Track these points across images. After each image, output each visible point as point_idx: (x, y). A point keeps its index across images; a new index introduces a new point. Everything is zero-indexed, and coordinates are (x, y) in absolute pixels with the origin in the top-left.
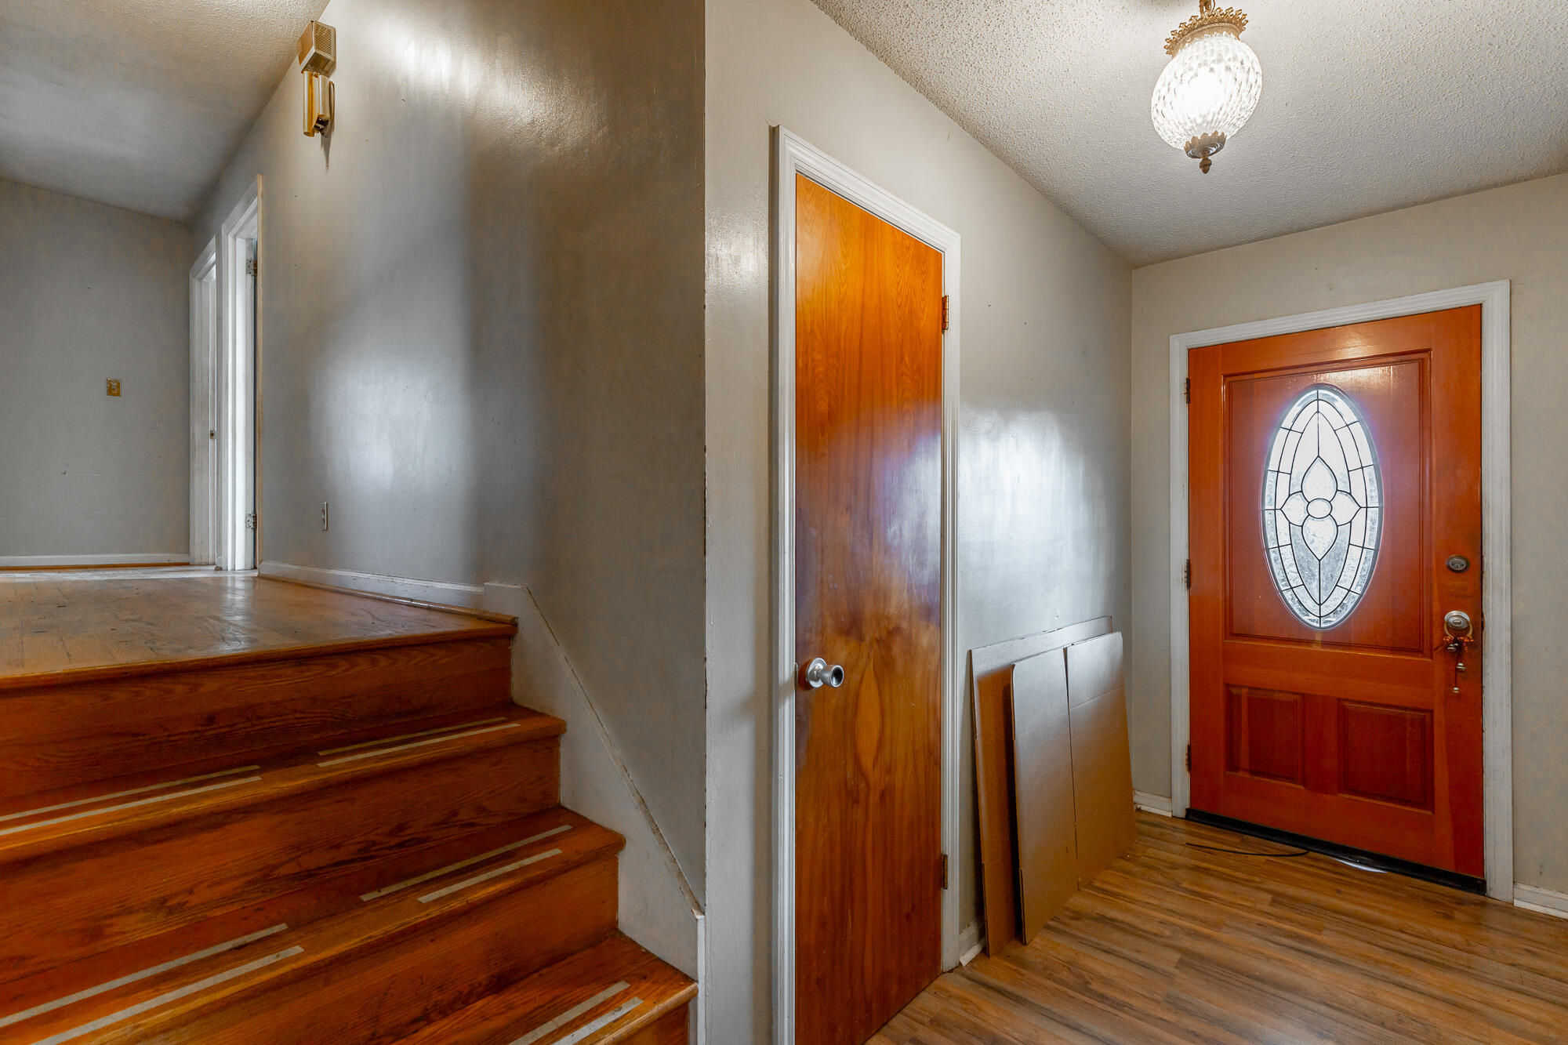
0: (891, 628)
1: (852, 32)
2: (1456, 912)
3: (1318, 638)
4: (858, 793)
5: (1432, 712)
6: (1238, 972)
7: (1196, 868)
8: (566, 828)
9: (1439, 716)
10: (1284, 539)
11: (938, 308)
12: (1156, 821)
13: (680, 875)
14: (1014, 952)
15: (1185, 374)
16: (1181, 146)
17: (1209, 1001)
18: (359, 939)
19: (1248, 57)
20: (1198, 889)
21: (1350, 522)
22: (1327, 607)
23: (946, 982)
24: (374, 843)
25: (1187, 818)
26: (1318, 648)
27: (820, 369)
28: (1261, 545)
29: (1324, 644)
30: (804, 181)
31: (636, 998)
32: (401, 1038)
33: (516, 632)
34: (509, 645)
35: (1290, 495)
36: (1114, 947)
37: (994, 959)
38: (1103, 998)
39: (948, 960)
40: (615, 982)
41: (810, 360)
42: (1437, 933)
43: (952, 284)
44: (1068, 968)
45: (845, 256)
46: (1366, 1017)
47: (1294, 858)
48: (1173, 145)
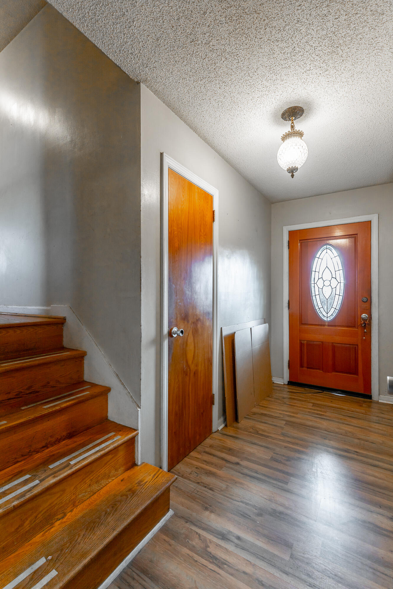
0: (197, 319)
1: (185, 122)
2: (363, 405)
3: (327, 324)
4: (187, 373)
5: (358, 345)
6: (302, 425)
7: (291, 398)
8: (89, 387)
9: (360, 347)
10: (317, 293)
11: (212, 213)
12: (279, 386)
13: (132, 397)
14: (235, 425)
15: (288, 239)
16: (286, 169)
17: (294, 433)
18: (26, 418)
19: (304, 145)
20: (292, 404)
21: (336, 287)
22: (329, 314)
23: (214, 435)
24: (21, 392)
25: (288, 384)
26: (326, 327)
27: (176, 233)
28: (310, 294)
29: (328, 326)
30: (171, 171)
31: (119, 436)
32: (39, 453)
33: (65, 322)
34: (63, 326)
35: (319, 279)
36: (266, 421)
37: (229, 428)
38: (262, 435)
39: (214, 429)
40: (110, 433)
41: (173, 229)
42: (358, 410)
43: (216, 207)
44: (252, 428)
45: (183, 196)
46: (337, 433)
47: (320, 393)
48: (283, 169)
